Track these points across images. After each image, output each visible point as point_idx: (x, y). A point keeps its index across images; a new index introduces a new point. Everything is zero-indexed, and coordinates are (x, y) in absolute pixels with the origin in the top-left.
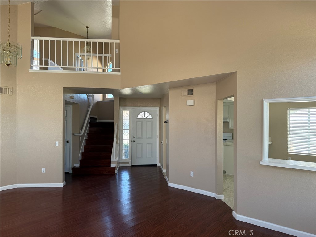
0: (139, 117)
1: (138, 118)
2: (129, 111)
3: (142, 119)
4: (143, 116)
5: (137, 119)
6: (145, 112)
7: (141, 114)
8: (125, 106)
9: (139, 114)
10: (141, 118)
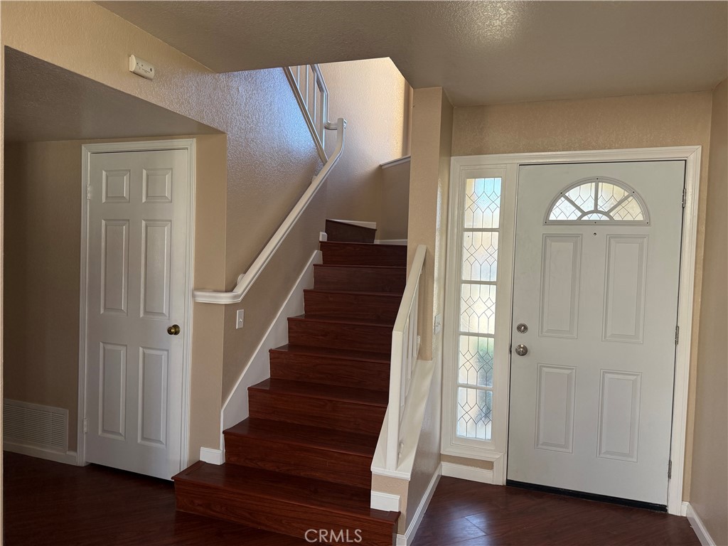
0: (562, 211)
1: (552, 217)
2: (499, 181)
3: (579, 222)
4: (588, 206)
5: (547, 222)
6: (597, 180)
7: (572, 194)
8: (480, 151)
9: (562, 194)
10: (574, 217)
